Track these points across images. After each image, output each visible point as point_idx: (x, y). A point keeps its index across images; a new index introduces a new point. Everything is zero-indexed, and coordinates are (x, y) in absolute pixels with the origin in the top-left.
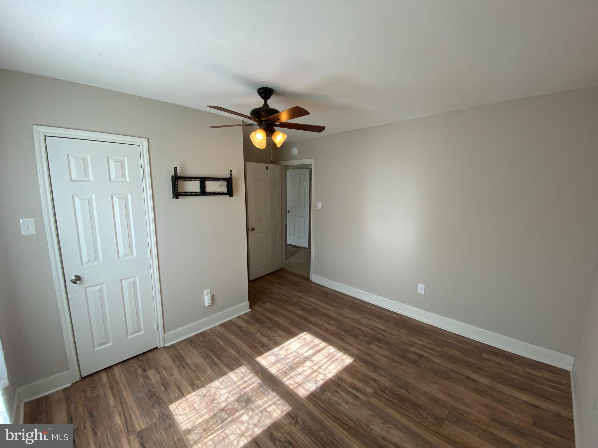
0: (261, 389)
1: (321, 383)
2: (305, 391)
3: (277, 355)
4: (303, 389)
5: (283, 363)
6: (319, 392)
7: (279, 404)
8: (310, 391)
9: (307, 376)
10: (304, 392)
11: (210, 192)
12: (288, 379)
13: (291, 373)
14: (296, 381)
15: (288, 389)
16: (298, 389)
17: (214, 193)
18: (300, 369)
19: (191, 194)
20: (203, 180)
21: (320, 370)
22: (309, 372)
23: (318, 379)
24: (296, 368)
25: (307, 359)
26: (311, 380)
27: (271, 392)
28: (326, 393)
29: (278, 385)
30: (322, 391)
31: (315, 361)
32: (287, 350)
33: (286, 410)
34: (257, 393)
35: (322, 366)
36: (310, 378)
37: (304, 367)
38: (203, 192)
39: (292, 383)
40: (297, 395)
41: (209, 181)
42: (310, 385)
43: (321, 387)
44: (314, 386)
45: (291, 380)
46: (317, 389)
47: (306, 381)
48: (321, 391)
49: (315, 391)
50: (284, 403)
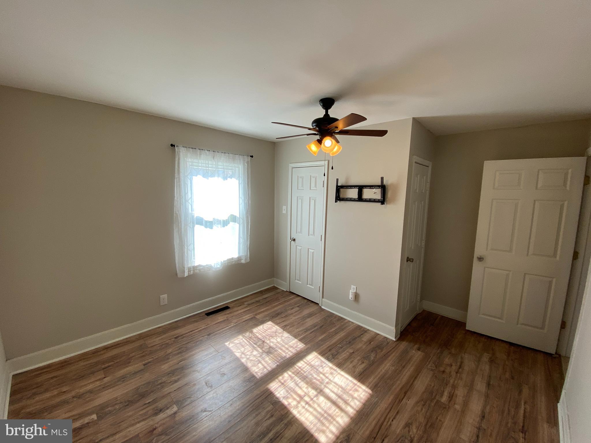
0: (280, 358)
1: (286, 403)
2: (275, 388)
3: (322, 366)
4: (277, 387)
5: (312, 371)
6: (273, 399)
7: (263, 370)
8: (275, 392)
9: (294, 390)
10: (273, 387)
11: (365, 199)
12: (290, 376)
13: (298, 377)
14: (287, 381)
15: (278, 375)
16: (278, 382)
17: (370, 200)
18: (303, 384)
19: (351, 200)
20: (361, 188)
21: (303, 404)
22: (300, 392)
23: (290, 400)
24: (305, 381)
25: (320, 392)
26: (289, 393)
27: (276, 365)
28: (271, 406)
29: (283, 369)
30: (274, 403)
31: (317, 399)
32: (331, 373)
33: (258, 375)
34: (276, 357)
35: (310, 405)
36: (292, 393)
37: (307, 388)
38: (360, 199)
39: (285, 378)
40: (271, 382)
41: (366, 188)
42: (282, 393)
43: (280, 402)
44: (280, 396)
45: (289, 377)
46: (277, 398)
47: (287, 389)
48: (274, 401)
49: (275, 396)
50: (264, 373)
